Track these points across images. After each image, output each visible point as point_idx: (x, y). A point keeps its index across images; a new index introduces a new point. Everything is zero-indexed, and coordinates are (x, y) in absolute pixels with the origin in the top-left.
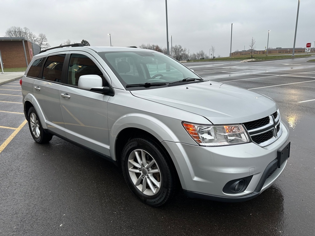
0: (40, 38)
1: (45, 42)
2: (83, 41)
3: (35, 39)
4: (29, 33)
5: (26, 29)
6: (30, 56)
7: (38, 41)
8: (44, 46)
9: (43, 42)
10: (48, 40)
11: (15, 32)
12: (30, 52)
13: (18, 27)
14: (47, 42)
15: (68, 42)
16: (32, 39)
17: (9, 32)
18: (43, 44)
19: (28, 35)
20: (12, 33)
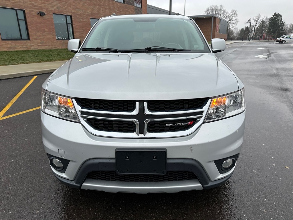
0: (231, 13)
1: (235, 17)
2: (275, 14)
3: (227, 15)
4: (223, 10)
5: (221, 6)
6: (216, 31)
7: (229, 17)
8: (233, 22)
9: (233, 18)
10: (238, 15)
11: (212, 10)
12: (216, 28)
13: (216, 5)
14: (236, 18)
15: (258, 16)
16: (225, 15)
17: (208, 10)
18: (233, 19)
19: (222, 11)
20: (210, 11)
